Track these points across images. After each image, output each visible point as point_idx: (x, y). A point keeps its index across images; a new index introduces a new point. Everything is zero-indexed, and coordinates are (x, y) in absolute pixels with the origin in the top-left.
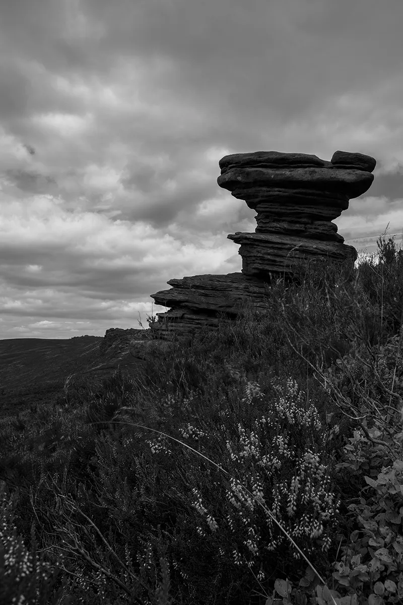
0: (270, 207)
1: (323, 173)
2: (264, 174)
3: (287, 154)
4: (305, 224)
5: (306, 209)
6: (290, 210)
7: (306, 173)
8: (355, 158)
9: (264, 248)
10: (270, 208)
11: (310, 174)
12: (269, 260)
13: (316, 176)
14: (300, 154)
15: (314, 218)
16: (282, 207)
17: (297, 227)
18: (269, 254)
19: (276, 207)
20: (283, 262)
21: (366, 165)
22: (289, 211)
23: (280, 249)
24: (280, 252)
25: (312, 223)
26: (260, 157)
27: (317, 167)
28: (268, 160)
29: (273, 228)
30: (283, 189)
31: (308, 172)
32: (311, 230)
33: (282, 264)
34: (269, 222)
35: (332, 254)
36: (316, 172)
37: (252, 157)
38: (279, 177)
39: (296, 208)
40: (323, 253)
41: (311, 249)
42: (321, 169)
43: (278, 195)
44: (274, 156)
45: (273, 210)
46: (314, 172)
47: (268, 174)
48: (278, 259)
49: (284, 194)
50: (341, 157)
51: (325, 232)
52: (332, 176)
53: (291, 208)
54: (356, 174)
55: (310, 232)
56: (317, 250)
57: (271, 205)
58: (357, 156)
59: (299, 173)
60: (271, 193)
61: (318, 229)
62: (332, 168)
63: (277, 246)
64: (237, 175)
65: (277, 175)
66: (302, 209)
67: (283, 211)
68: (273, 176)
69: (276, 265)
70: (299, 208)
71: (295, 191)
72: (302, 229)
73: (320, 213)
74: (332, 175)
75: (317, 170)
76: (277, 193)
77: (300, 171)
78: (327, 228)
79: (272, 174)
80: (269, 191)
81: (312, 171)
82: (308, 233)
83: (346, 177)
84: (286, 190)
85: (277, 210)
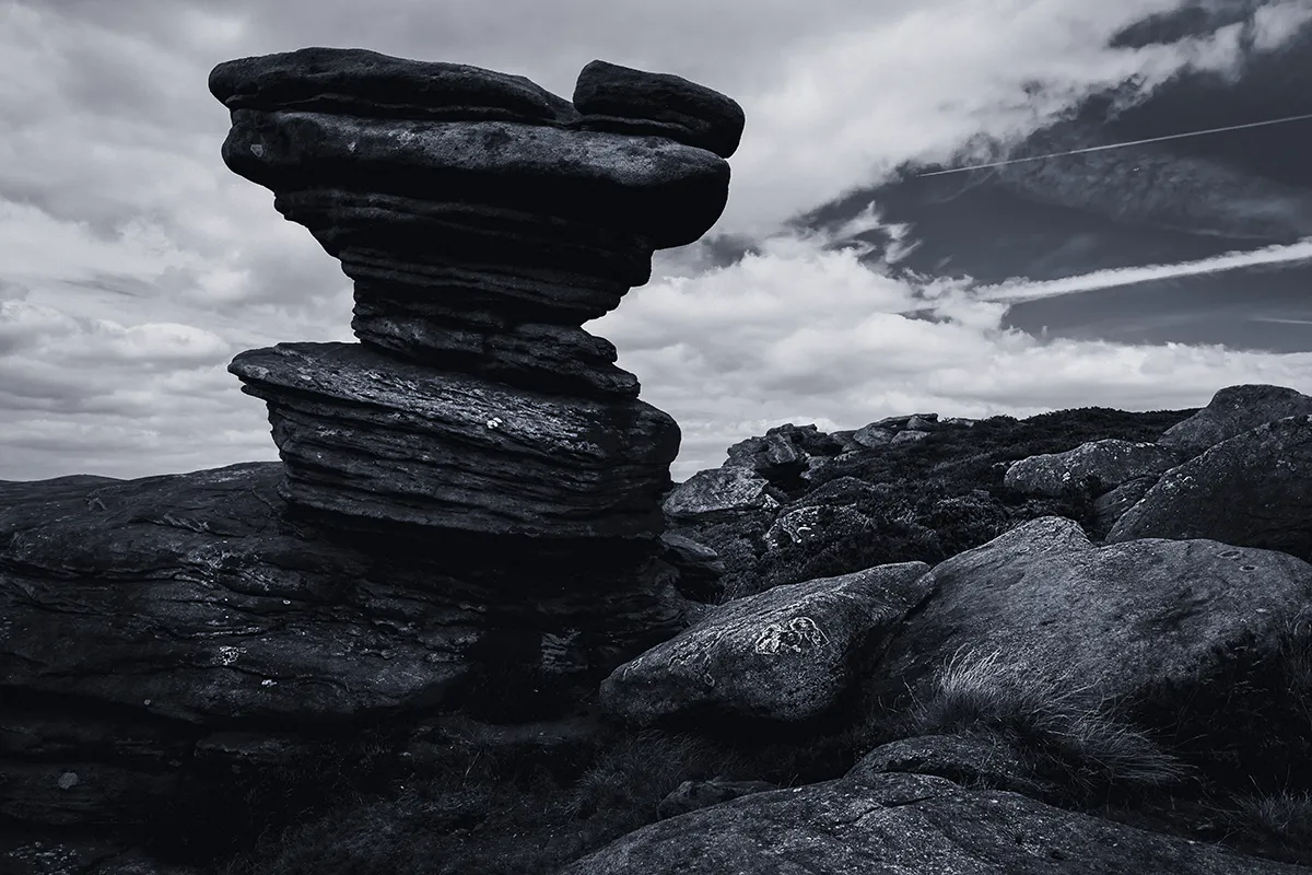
0: (368, 261)
1: (536, 141)
2: (321, 133)
3: (411, 64)
4: (486, 330)
5: (488, 278)
6: (434, 277)
7: (470, 141)
8: (658, 92)
9: (306, 421)
10: (370, 266)
11: (488, 146)
12: (317, 467)
13: (509, 154)
14: (457, 68)
15: (517, 311)
16: (406, 267)
17: (455, 340)
18: (320, 444)
19: (386, 263)
20: (370, 477)
21: (704, 124)
22: (424, 282)
23: (365, 427)
24: (365, 441)
25: (509, 331)
26: (314, 70)
27: (514, 121)
28: (341, 83)
29: (384, 336)
30: (395, 200)
31: (479, 138)
32: (501, 355)
33: (365, 485)
34: (376, 315)
35: (554, 453)
36: (508, 139)
37: (288, 68)
38: (376, 151)
39: (453, 271)
40: (523, 449)
41: (480, 430)
42: (529, 128)
43: (379, 219)
44: (360, 69)
45: (380, 274)
46: (503, 137)
47: (336, 134)
48: (351, 467)
49: (400, 216)
50: (605, 84)
51: (548, 366)
52: (567, 158)
53: (433, 270)
54: (657, 154)
55: (502, 361)
56: (501, 439)
57: (372, 255)
58: (668, 84)
59: (450, 140)
60: (358, 210)
61: (526, 353)
62: (575, 127)
63: (353, 414)
64: (249, 136)
65: (369, 141)
66: (472, 276)
67: (408, 279)
68: (352, 146)
69: (349, 489)
70: (462, 274)
71: (435, 208)
72: (473, 348)
73: (535, 293)
74: (569, 151)
75: (512, 130)
76: (375, 211)
77: (454, 131)
78: (555, 351)
79: (350, 138)
80: (351, 203)
81: (494, 134)
82: (494, 365)
83: (619, 165)
84: (410, 203)
85: (388, 275)
